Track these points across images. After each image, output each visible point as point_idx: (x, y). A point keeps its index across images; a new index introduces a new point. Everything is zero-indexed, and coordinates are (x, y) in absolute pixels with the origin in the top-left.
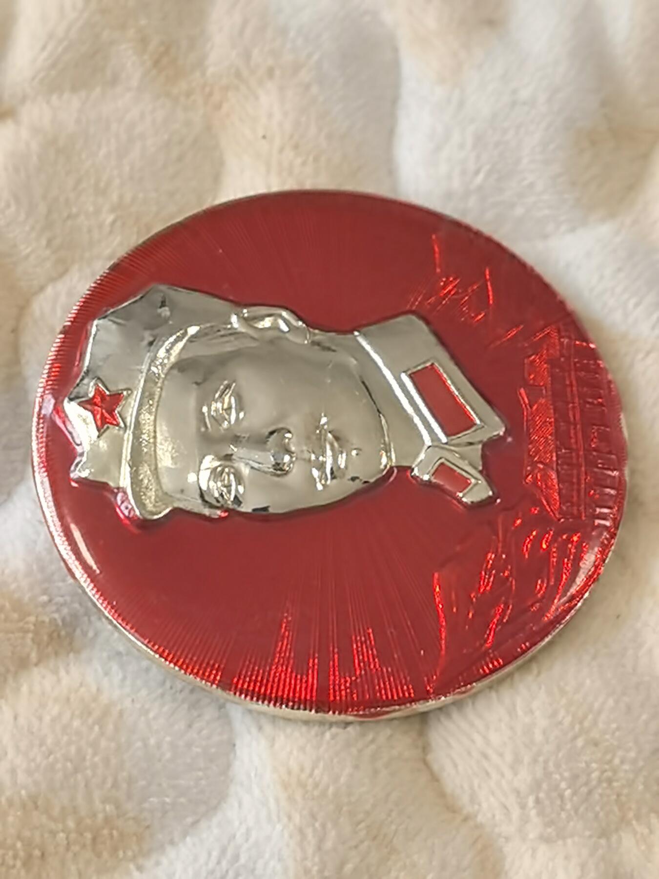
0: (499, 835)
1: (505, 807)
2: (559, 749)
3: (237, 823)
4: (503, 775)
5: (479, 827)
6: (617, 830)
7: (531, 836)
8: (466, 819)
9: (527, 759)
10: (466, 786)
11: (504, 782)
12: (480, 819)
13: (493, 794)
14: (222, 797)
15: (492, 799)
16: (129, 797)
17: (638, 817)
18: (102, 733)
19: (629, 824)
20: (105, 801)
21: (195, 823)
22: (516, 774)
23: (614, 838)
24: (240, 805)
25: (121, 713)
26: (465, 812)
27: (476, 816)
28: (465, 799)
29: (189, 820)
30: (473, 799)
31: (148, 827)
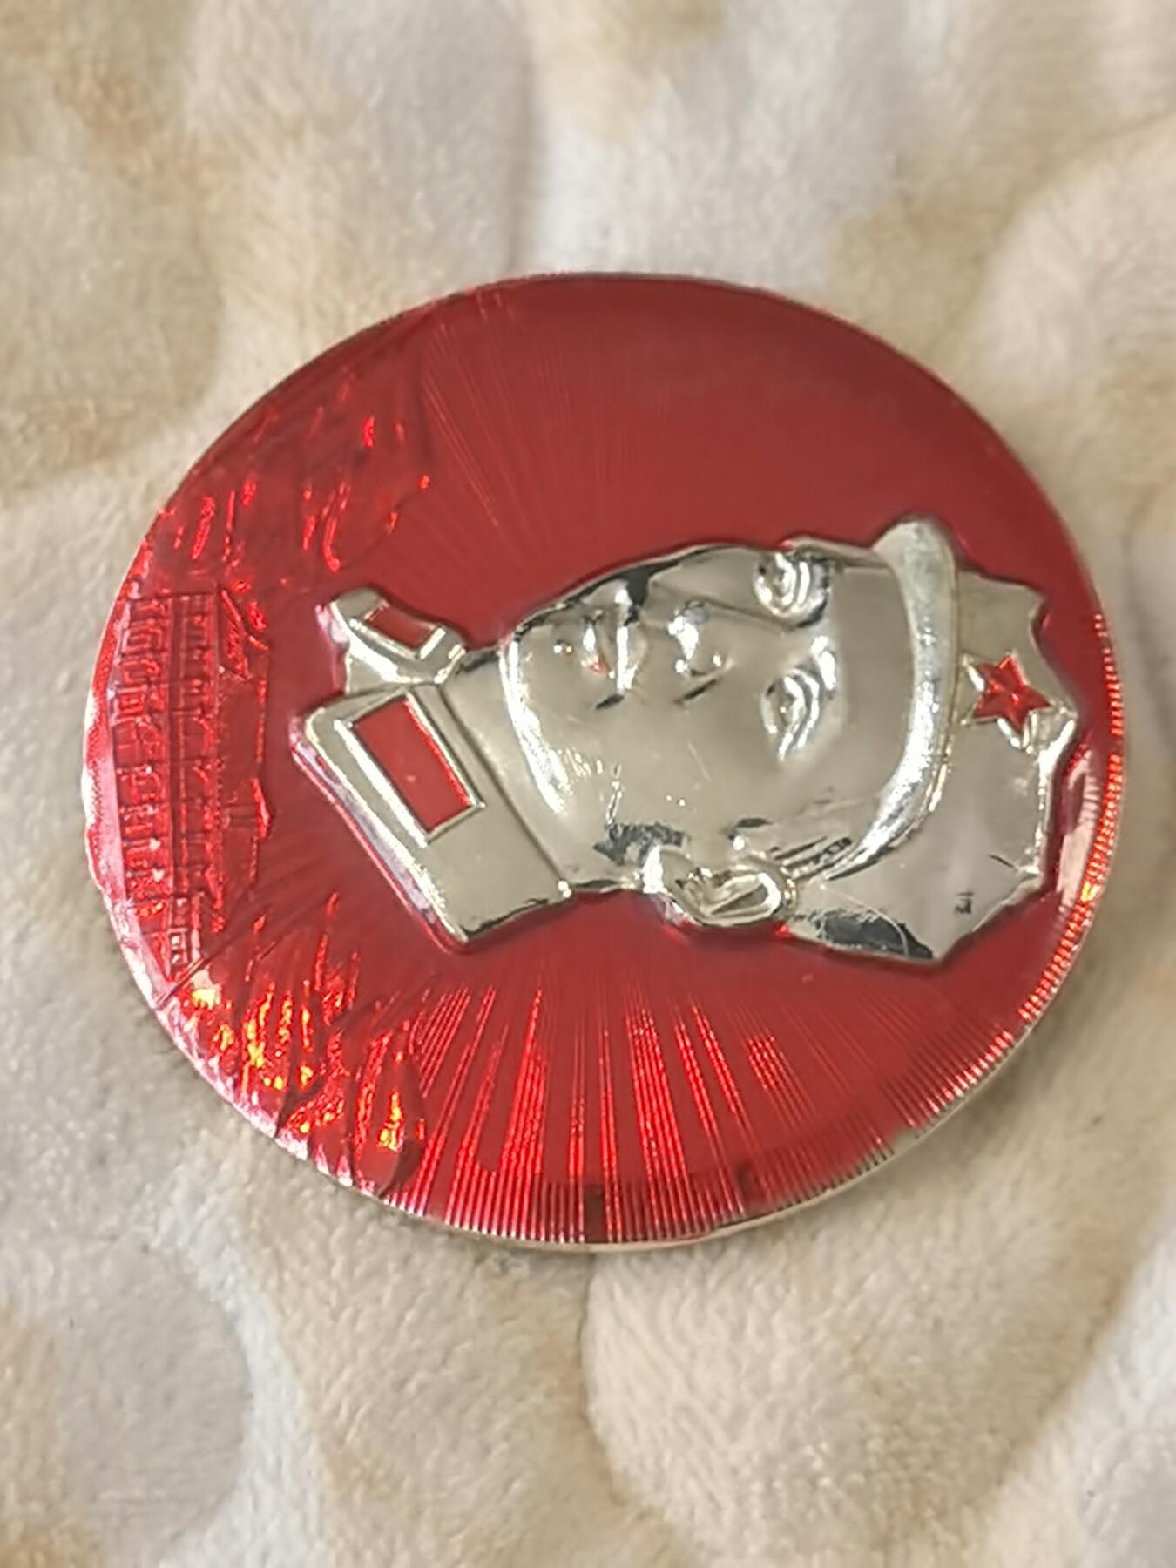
0: (700, 1545)
1: (711, 1497)
2: (812, 1396)
3: (248, 1536)
4: (711, 1441)
5: (668, 1530)
6: (906, 1536)
7: (753, 1550)
8: (642, 1516)
9: (756, 1414)
10: (649, 1463)
11: (713, 1455)
12: (668, 1516)
13: (694, 1474)
14: (225, 1493)
15: (692, 1484)
16: (65, 1494)
17: (941, 1515)
18: (18, 1380)
19: (923, 1524)
20: (24, 1499)
21: (176, 1537)
22: (734, 1438)
23: (899, 1551)
24: (256, 1505)
25: (51, 1347)
26: (644, 1504)
27: (663, 1510)
28: (646, 1485)
29: (168, 1531)
30: (659, 1485)
31: (95, 1547)
